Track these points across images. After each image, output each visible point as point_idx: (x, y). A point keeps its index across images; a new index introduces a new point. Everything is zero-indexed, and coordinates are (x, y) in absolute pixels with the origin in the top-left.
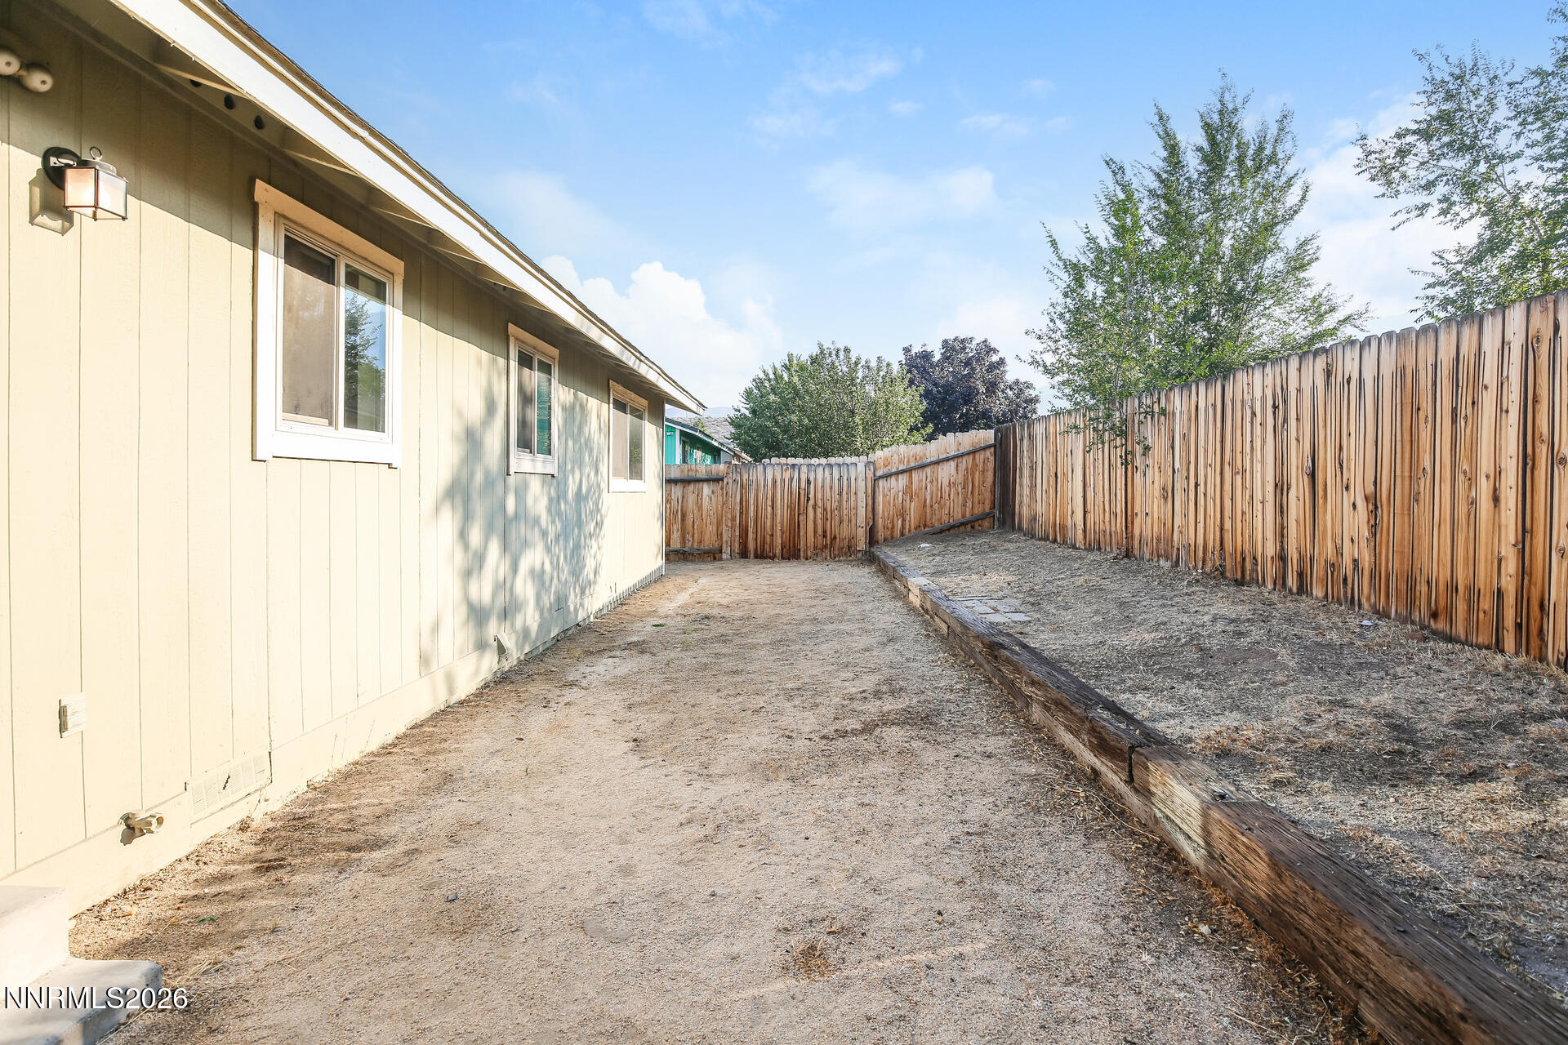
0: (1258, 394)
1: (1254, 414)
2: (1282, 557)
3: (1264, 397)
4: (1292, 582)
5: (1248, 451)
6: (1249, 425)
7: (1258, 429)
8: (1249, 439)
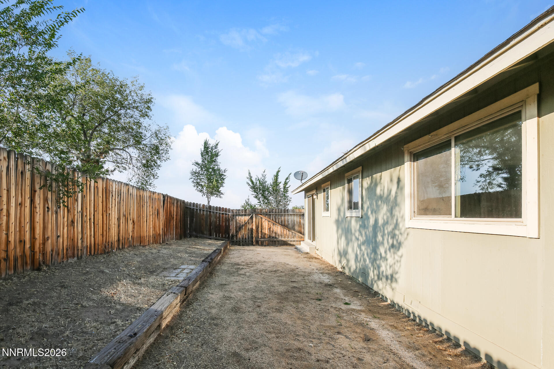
0: (114, 190)
1: (112, 196)
2: (119, 240)
3: (116, 191)
4: (121, 247)
5: (111, 207)
6: (111, 199)
7: (114, 201)
8: (111, 204)
